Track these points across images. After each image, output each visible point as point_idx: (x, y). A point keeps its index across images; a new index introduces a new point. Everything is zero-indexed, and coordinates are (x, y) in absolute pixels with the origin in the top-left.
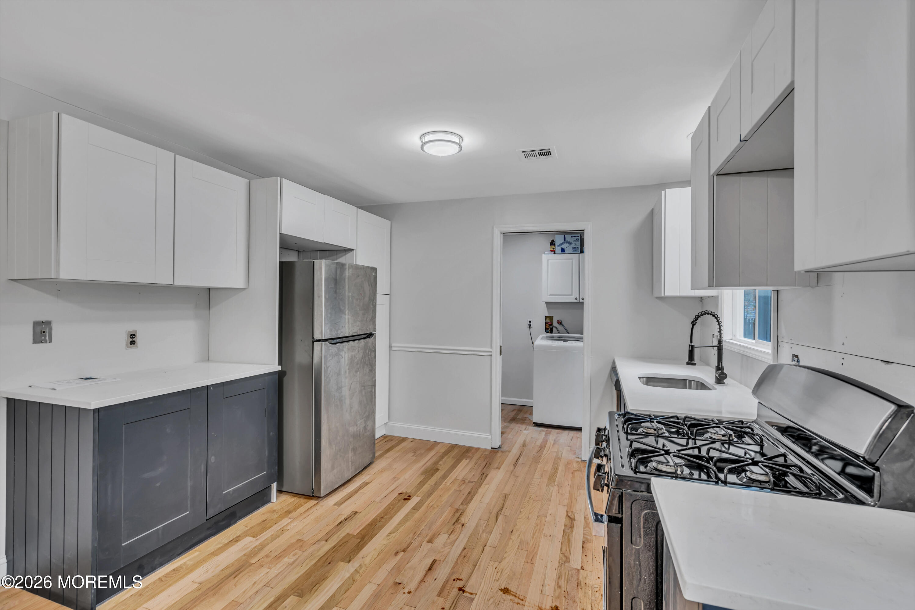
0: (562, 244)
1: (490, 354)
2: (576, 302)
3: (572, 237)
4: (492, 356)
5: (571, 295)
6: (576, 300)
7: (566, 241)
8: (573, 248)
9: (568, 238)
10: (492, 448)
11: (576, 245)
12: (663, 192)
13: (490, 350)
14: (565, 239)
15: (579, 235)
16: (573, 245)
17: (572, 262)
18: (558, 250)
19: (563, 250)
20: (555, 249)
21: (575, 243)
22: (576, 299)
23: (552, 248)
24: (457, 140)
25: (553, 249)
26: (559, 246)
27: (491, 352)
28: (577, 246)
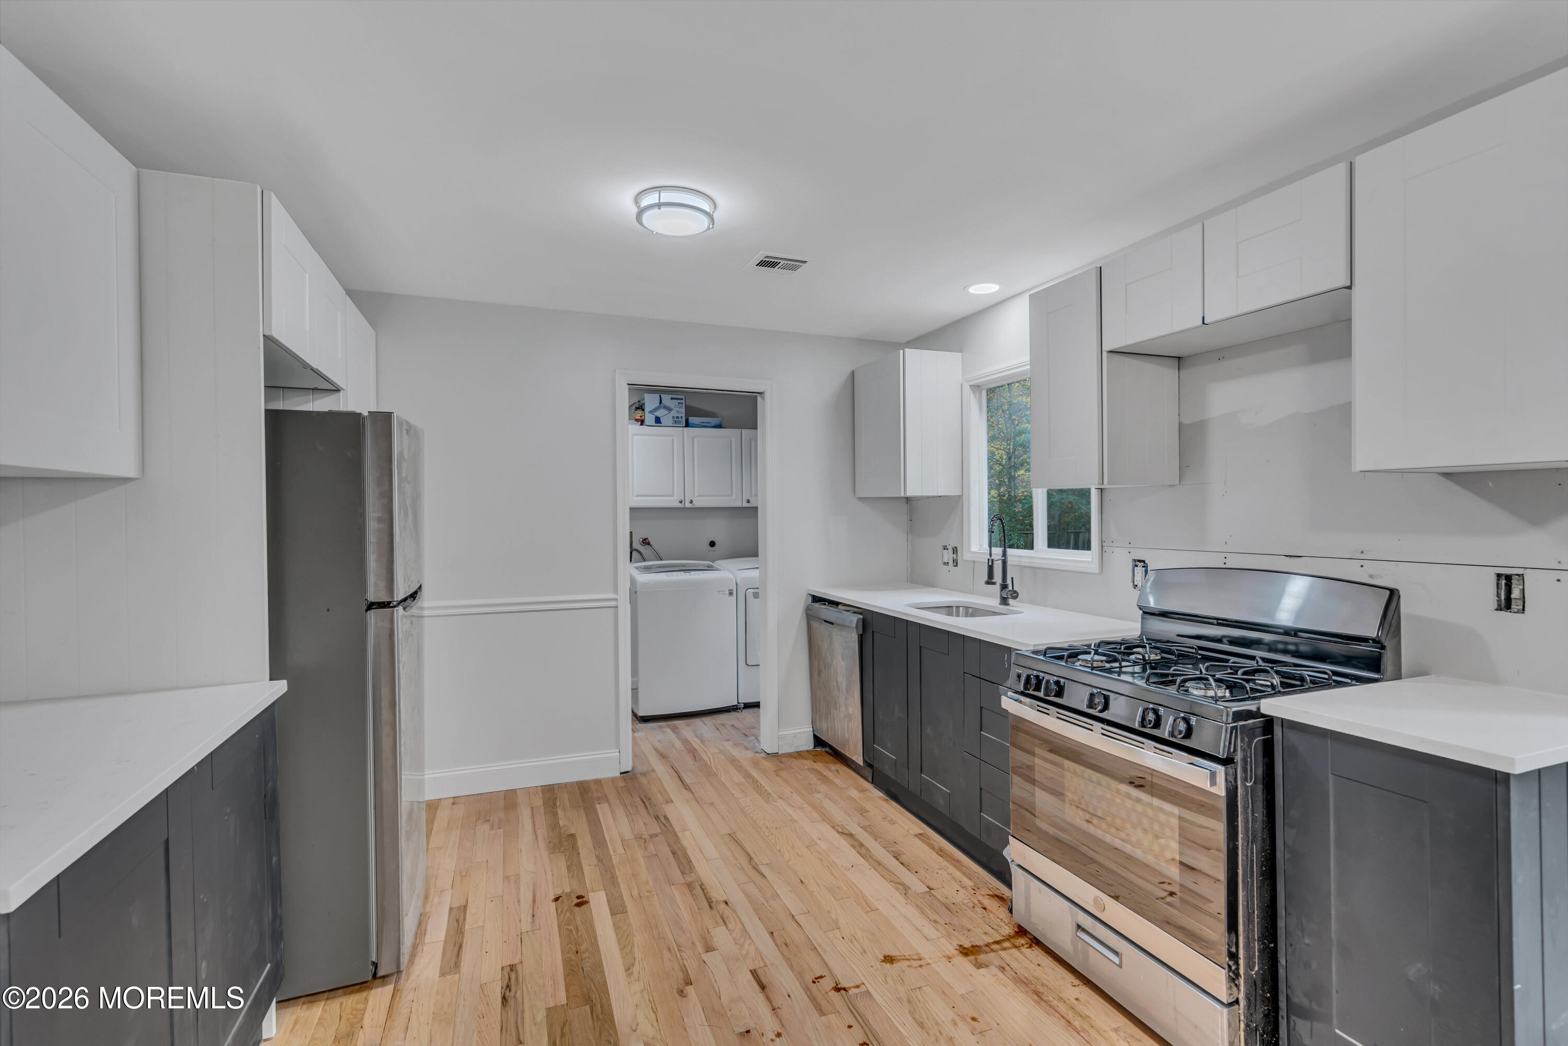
0: (656, 409)
1: (613, 603)
2: (681, 507)
3: (672, 399)
4: (617, 607)
5: (672, 496)
6: (680, 504)
7: (662, 405)
8: (673, 417)
9: (666, 399)
10: (621, 773)
11: (678, 412)
12: (901, 352)
13: (613, 596)
14: (661, 402)
15: (683, 397)
16: (673, 413)
17: (673, 440)
18: (650, 419)
19: (658, 420)
20: (643, 418)
21: (677, 409)
22: (681, 502)
23: (639, 415)
24: (706, 206)
25: (641, 417)
26: (651, 412)
27: (616, 600)
28: (680, 416)
